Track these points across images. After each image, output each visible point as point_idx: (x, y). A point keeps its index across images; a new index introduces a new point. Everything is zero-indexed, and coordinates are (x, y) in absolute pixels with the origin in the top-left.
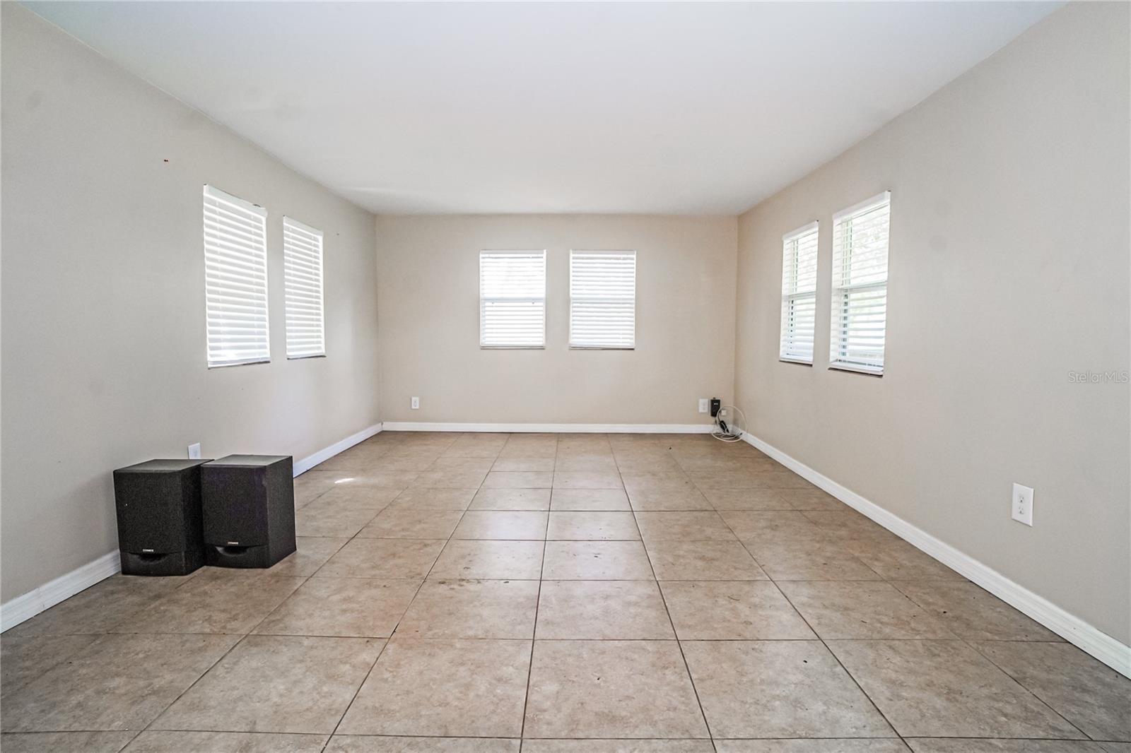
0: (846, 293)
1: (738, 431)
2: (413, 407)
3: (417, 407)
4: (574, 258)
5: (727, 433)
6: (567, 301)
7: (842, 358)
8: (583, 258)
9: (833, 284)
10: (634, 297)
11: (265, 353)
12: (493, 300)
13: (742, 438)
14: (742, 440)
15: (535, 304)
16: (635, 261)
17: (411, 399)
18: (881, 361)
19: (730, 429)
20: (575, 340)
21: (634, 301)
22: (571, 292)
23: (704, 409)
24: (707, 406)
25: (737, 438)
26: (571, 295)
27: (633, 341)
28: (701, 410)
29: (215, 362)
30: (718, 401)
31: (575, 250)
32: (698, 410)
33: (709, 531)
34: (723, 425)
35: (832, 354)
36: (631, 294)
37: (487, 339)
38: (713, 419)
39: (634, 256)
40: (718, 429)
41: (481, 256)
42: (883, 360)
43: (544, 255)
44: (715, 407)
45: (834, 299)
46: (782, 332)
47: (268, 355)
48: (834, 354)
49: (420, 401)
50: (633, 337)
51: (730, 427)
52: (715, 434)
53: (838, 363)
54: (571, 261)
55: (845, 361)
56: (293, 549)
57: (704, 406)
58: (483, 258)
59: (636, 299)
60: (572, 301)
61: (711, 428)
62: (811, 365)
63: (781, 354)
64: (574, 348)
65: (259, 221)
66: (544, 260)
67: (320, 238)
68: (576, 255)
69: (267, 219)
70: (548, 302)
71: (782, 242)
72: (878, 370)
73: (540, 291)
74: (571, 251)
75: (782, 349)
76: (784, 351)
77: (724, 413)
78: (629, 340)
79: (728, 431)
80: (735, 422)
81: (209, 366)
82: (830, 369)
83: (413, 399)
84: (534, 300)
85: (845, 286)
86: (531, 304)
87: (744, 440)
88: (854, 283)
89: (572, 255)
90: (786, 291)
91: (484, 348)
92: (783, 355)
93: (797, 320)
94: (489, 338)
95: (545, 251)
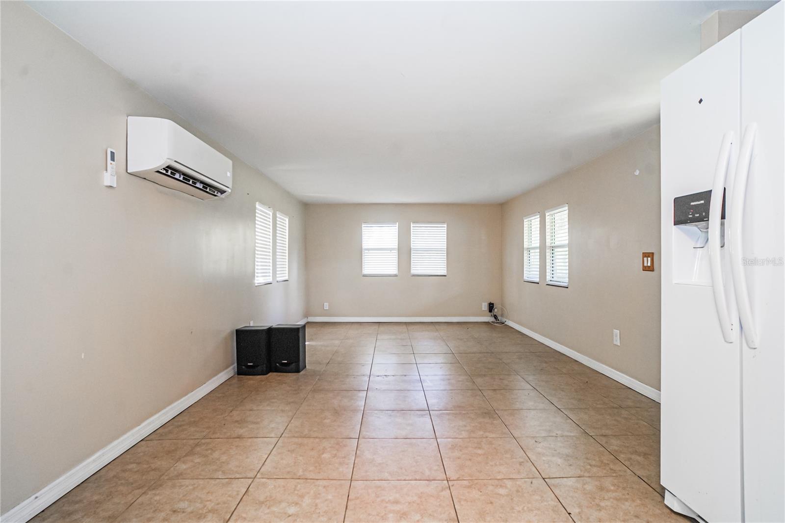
0: (553, 248)
1: (504, 320)
2: (325, 309)
3: (327, 309)
4: (413, 227)
5: (498, 321)
6: (409, 251)
7: (552, 279)
8: (418, 227)
9: (547, 244)
10: (446, 247)
11: (270, 279)
12: (368, 249)
13: (506, 323)
14: (506, 325)
15: (392, 252)
16: (446, 228)
17: (324, 304)
18: (567, 280)
19: (499, 320)
20: (414, 271)
21: (446, 250)
22: (412, 245)
23: (485, 308)
24: (486, 307)
25: (503, 323)
26: (412, 247)
27: (446, 271)
28: (483, 309)
29: (258, 283)
30: (493, 304)
31: (414, 222)
32: (482, 308)
33: (490, 360)
34: (495, 317)
35: (547, 277)
36: (445, 246)
37: (365, 271)
38: (490, 314)
39: (446, 226)
40: (493, 319)
41: (363, 225)
42: (568, 280)
43: (397, 225)
44: (491, 307)
45: (547, 251)
46: (525, 266)
47: (271, 280)
48: (548, 278)
49: (329, 305)
50: (446, 269)
51: (499, 318)
52: (492, 322)
53: (551, 282)
54: (412, 228)
55: (553, 281)
56: (306, 367)
57: (485, 307)
58: (364, 227)
59: (447, 248)
60: (412, 250)
61: (489, 319)
62: (538, 283)
63: (524, 277)
64: (414, 275)
65: (269, 215)
66: (397, 228)
67: (287, 220)
68: (414, 225)
69: (273, 214)
70: (399, 249)
71: (523, 221)
72: (565, 285)
73: (395, 244)
74: (412, 223)
75: (525, 275)
76: (526, 276)
77: (496, 310)
78: (443, 271)
79: (498, 320)
80: (502, 315)
81: (256, 285)
82: (547, 285)
83: (325, 304)
84: (391, 250)
85: (552, 245)
86: (389, 252)
87: (508, 324)
88: (557, 243)
89: (412, 225)
90: (526, 245)
91: (365, 276)
92: (526, 278)
93: (532, 260)
94: (366, 271)
95: (397, 223)
